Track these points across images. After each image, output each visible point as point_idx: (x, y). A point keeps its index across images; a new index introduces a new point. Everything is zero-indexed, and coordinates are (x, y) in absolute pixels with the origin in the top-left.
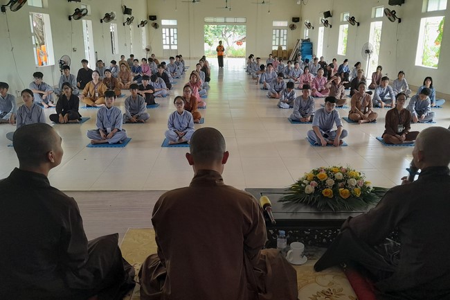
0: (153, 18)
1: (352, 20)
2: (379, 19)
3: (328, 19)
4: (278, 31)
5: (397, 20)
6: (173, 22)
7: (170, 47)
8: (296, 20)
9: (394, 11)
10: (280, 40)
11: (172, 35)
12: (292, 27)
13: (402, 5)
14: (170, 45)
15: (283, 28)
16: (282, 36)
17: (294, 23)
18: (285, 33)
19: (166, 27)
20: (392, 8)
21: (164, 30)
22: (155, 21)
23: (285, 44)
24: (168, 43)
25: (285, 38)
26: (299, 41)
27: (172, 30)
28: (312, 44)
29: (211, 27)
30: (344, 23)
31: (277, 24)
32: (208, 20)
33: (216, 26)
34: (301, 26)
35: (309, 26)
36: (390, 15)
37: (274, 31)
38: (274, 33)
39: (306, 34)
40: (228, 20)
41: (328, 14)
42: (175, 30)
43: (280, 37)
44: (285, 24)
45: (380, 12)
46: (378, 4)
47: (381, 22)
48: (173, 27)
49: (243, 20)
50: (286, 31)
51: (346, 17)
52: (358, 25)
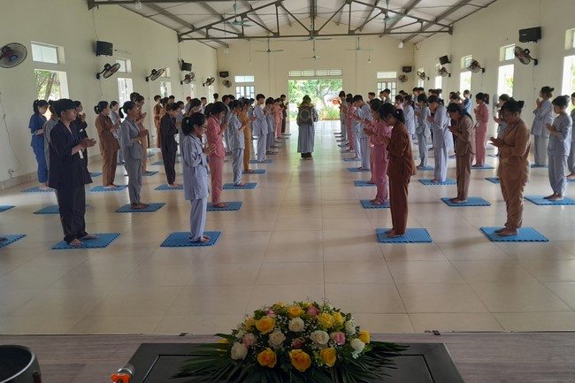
0: (224, 74)
1: (474, 65)
2: (509, 62)
3: (446, 65)
5: (532, 62)
6: (250, 79)
8: (407, 69)
9: (527, 50)
12: (403, 79)
13: (538, 41)
15: (391, 80)
17: (405, 74)
18: (394, 87)
19: (240, 84)
20: (524, 46)
21: (238, 88)
22: (226, 79)
27: (248, 88)
29: (300, 83)
30: (464, 70)
31: (381, 75)
32: (293, 74)
33: (306, 81)
34: (414, 78)
35: (423, 76)
36: (522, 55)
37: (379, 84)
38: (379, 88)
40: (319, 73)
41: (444, 60)
42: (252, 88)
44: (394, 75)
45: (510, 53)
46: (507, 42)
47: (513, 65)
48: (250, 84)
49: (338, 72)
50: (394, 84)
51: (467, 60)
52: (483, 71)
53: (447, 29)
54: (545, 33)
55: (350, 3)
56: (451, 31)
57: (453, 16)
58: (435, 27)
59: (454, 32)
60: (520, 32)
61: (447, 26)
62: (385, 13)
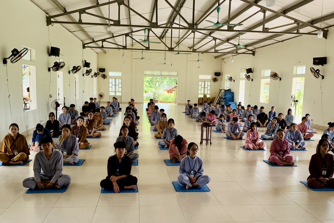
0: (102, 70)
1: (275, 75)
2: (300, 76)
3: (250, 74)
4: (203, 83)
5: (321, 77)
6: (119, 74)
7: (115, 94)
8: (218, 74)
9: (318, 70)
11: (117, 84)
12: (215, 80)
13: (324, 65)
14: (115, 92)
15: (208, 80)
16: (206, 86)
17: (216, 77)
18: (209, 84)
19: (112, 77)
20: (316, 67)
21: (110, 80)
22: (104, 73)
23: (209, 93)
24: (114, 90)
25: (209, 88)
26: (221, 90)
27: (117, 80)
28: (233, 93)
29: (148, 79)
30: (264, 78)
31: (201, 77)
32: (147, 72)
33: (150, 77)
34: (222, 79)
35: (231, 79)
36: (315, 73)
37: (200, 82)
38: (200, 84)
39: (227, 85)
40: (164, 73)
41: (249, 71)
42: (120, 80)
43: (204, 88)
44: (210, 77)
45: (302, 70)
46: (300, 63)
47: (303, 78)
48: (119, 78)
49: (175, 74)
50: (209, 83)
51: (268, 73)
52: (280, 79)
53: (251, 52)
54: (329, 61)
55: (194, 33)
56: (254, 54)
57: (256, 46)
58: (243, 50)
59: (255, 55)
60: (314, 58)
61: (251, 50)
62: (215, 40)
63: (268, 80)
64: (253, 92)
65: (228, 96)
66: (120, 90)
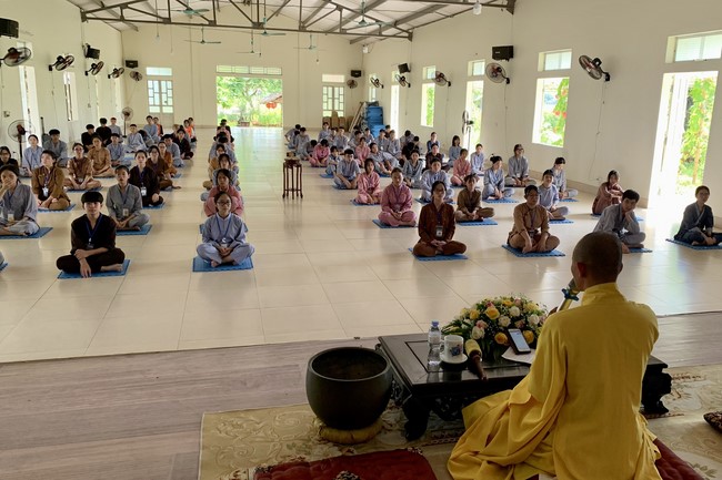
0: (132, 64)
1: (440, 77)
2: (478, 78)
3: (405, 74)
4: (330, 89)
5: (504, 80)
6: (166, 72)
7: (161, 109)
8: (356, 73)
9: (499, 68)
10: (335, 102)
11: (164, 90)
12: (352, 84)
13: (510, 60)
14: (161, 106)
15: (339, 85)
16: (336, 96)
17: (353, 78)
18: (342, 93)
19: (153, 78)
20: (497, 63)
21: (150, 83)
22: (135, 70)
23: (342, 108)
24: (157, 102)
25: (342, 100)
26: (362, 104)
27: (163, 83)
28: (381, 109)
29: (226, 80)
30: (427, 81)
31: (326, 78)
32: (221, 69)
33: (233, 78)
34: (364, 83)
35: (377, 83)
36: (495, 72)
37: (325, 88)
38: (325, 92)
39: (372, 95)
40: (255, 70)
41: (404, 68)
42: (169, 83)
43: (333, 99)
44: (341, 79)
45: (480, 68)
46: (477, 56)
47: (482, 82)
48: (166, 78)
49: (277, 71)
50: (342, 89)
51: (431, 72)
52: (450, 85)
53: (407, 35)
54: (516, 52)
56: (410, 37)
57: (414, 22)
58: (392, 31)
59: (413, 39)
60: (494, 48)
61: (406, 31)
62: (341, 11)
63: (433, 85)
64: (411, 107)
65: (373, 114)
66: (170, 102)
